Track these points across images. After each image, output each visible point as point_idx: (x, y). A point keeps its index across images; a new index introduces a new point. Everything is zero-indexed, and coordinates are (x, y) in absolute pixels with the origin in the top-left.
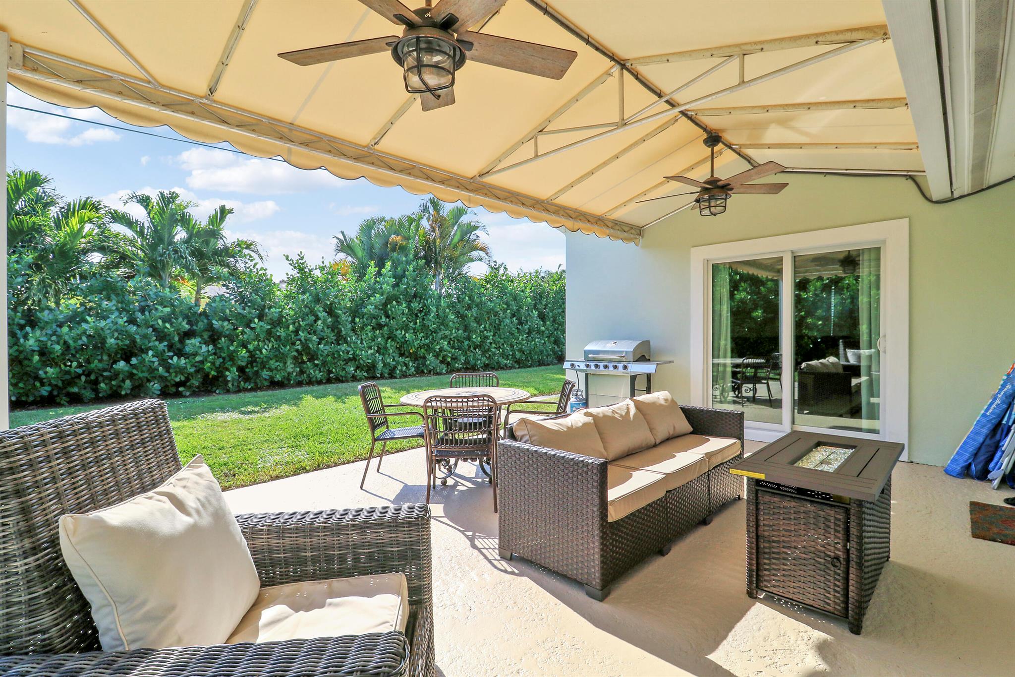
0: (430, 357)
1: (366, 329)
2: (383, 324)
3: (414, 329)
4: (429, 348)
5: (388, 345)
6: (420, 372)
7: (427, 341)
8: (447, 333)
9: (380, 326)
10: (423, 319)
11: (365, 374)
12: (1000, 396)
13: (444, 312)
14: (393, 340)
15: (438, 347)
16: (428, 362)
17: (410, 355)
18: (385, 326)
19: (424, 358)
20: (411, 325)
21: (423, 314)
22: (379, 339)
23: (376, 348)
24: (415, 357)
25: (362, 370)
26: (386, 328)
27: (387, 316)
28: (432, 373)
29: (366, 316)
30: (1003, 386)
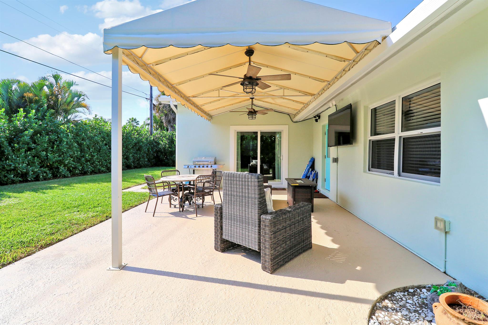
0: (62, 168)
1: (21, 151)
2: (33, 147)
3: (51, 151)
4: (61, 162)
5: (35, 161)
6: (55, 176)
7: (61, 158)
8: (71, 153)
9: (30, 149)
10: (58, 146)
11: (20, 179)
12: (307, 169)
13: (71, 141)
14: (38, 157)
15: (67, 161)
16: (61, 170)
17: (47, 166)
18: (32, 149)
19: (58, 168)
20: (50, 148)
21: (58, 142)
22: (30, 157)
23: (27, 163)
24: (51, 168)
25: (17, 177)
26: (34, 150)
27: (35, 143)
28: (61, 176)
29: (21, 143)
30: (307, 167)
